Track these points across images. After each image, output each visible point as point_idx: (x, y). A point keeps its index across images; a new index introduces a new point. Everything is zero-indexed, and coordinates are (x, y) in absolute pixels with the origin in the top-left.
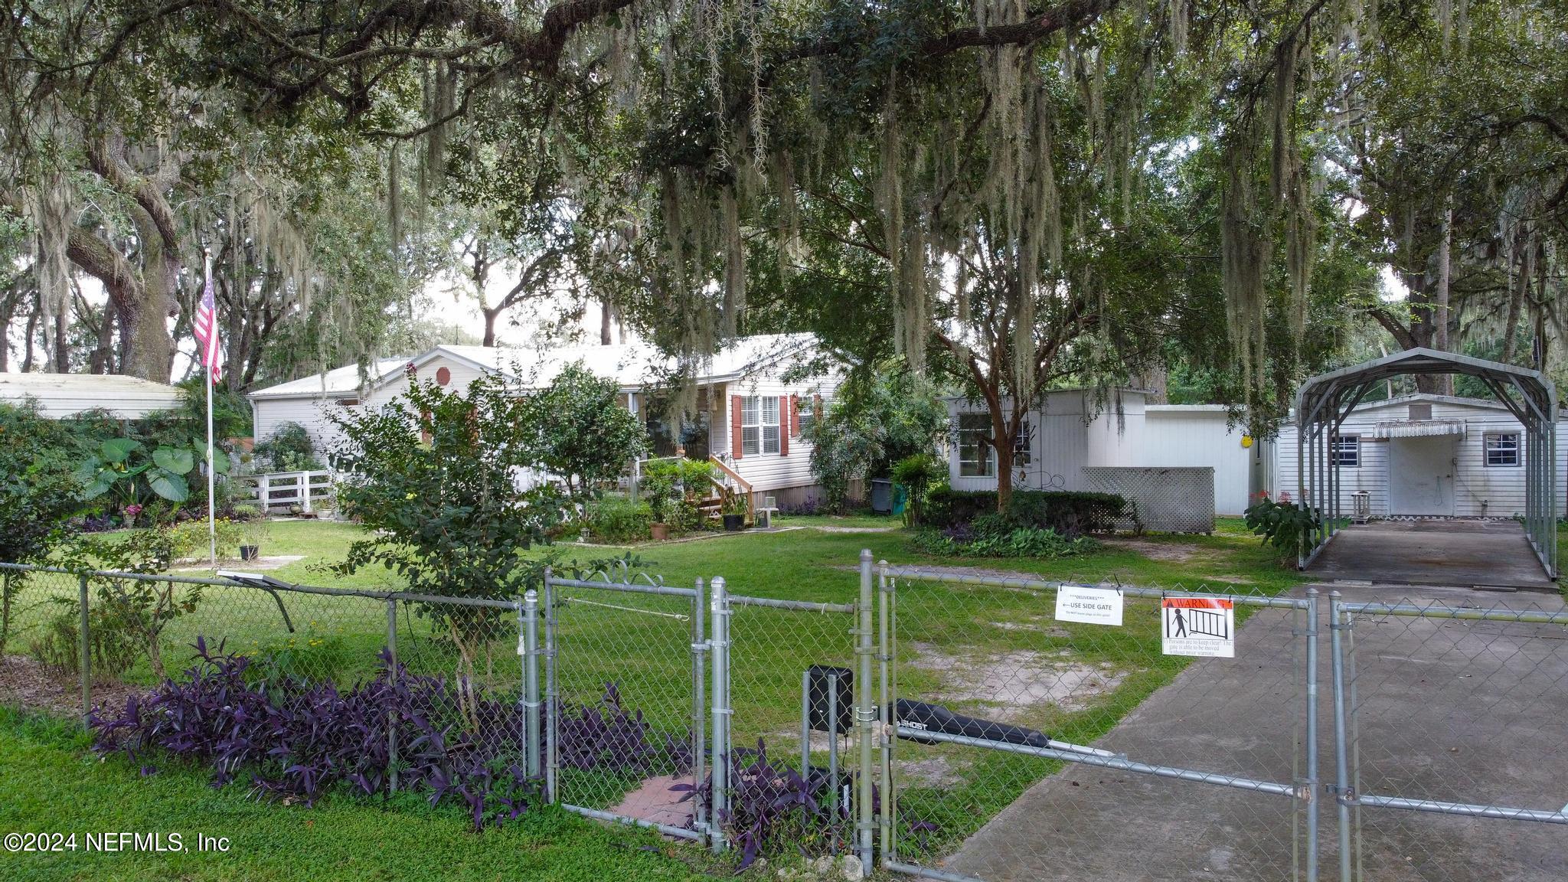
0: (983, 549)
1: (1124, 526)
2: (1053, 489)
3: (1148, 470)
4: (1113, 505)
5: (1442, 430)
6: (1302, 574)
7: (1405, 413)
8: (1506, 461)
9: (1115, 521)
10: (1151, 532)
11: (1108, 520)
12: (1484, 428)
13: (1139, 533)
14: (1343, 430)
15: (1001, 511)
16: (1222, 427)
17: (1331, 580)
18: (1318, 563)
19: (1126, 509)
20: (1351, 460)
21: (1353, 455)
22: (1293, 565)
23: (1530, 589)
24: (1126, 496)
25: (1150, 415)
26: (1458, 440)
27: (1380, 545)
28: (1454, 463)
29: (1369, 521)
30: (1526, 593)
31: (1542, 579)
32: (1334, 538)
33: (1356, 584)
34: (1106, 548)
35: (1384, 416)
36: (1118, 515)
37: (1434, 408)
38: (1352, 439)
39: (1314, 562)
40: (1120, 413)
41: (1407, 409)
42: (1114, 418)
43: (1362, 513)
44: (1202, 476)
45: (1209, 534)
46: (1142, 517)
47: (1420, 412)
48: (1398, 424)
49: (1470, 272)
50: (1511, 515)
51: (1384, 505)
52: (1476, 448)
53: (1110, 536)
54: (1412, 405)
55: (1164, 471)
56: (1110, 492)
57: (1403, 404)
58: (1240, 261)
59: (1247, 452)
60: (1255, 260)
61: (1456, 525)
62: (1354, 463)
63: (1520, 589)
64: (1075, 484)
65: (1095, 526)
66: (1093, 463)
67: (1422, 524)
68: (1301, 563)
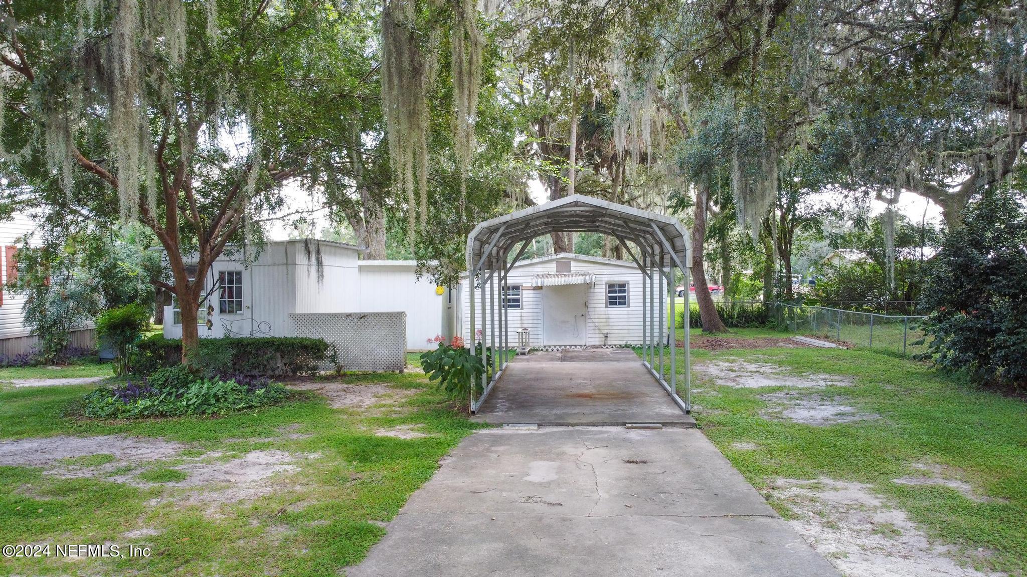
1: (325, 369)
2: (260, 335)
3: (349, 315)
4: (316, 349)
5: (579, 280)
7: (552, 268)
8: (620, 303)
9: (320, 363)
11: (312, 363)
12: (606, 279)
13: (340, 375)
14: (511, 281)
15: (184, 362)
17: (500, 425)
18: (488, 407)
19: (329, 353)
20: (516, 303)
21: (517, 300)
22: (465, 408)
24: (328, 340)
25: (363, 268)
26: (588, 287)
28: (586, 305)
29: (529, 352)
33: (523, 430)
35: (539, 269)
36: (320, 358)
37: (573, 264)
38: (516, 288)
41: (554, 265)
43: (524, 346)
44: (395, 320)
45: (402, 372)
47: (564, 267)
48: (548, 275)
50: (623, 343)
51: (540, 339)
52: (600, 294)
53: (313, 378)
54: (557, 261)
55: (363, 316)
56: (315, 336)
57: (551, 261)
59: (441, 299)
61: (592, 355)
62: (518, 306)
64: (281, 328)
65: (300, 368)
67: (566, 356)
68: (473, 406)
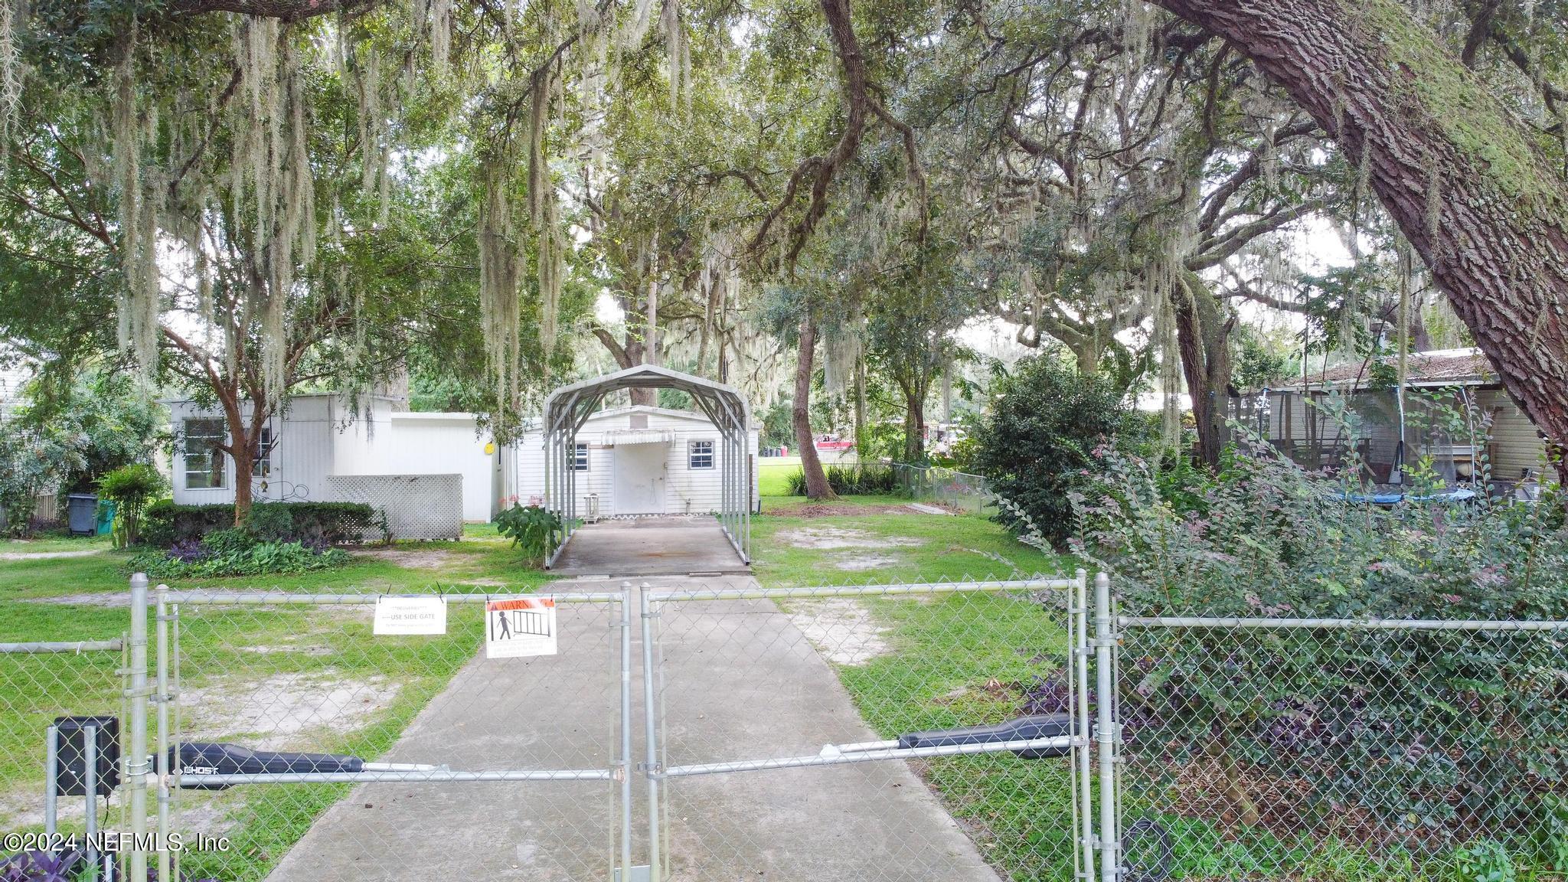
0: (219, 568)
1: (372, 535)
2: (296, 500)
3: (398, 478)
4: (361, 514)
5: (656, 438)
6: (549, 573)
7: (626, 422)
8: (705, 465)
9: (364, 531)
10: (400, 540)
11: (355, 531)
12: (688, 436)
13: (389, 543)
14: (579, 438)
15: (239, 525)
16: (471, 433)
17: (575, 577)
18: (561, 562)
19: (374, 519)
20: (582, 465)
21: (584, 461)
22: (539, 565)
23: (731, 573)
24: (375, 505)
25: (396, 422)
26: (668, 445)
27: (610, 542)
28: (665, 466)
29: (599, 520)
30: (728, 577)
31: (739, 564)
32: (572, 537)
33: (596, 579)
34: (357, 559)
35: (610, 425)
36: (367, 524)
37: (650, 418)
38: (583, 446)
39: (557, 561)
40: (369, 420)
41: (628, 419)
42: (363, 425)
43: (592, 513)
44: (450, 483)
45: (457, 539)
46: (392, 527)
47: (639, 421)
48: (621, 432)
49: (671, 300)
50: (708, 511)
51: (610, 507)
52: (682, 455)
53: (359, 547)
54: (632, 415)
55: (414, 479)
56: (357, 501)
57: (625, 414)
58: (497, 276)
59: (490, 458)
60: (511, 274)
61: (669, 521)
62: (584, 468)
63: (723, 573)
64: (320, 494)
65: (342, 537)
66: (339, 471)
67: (641, 522)
68: (548, 562)
